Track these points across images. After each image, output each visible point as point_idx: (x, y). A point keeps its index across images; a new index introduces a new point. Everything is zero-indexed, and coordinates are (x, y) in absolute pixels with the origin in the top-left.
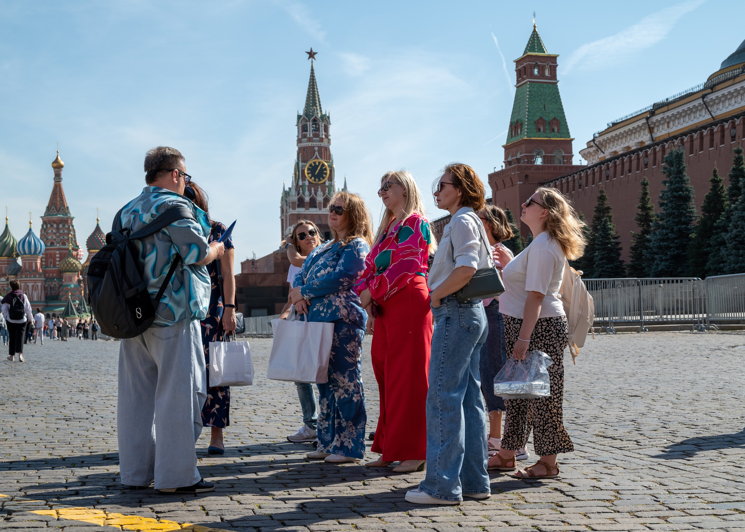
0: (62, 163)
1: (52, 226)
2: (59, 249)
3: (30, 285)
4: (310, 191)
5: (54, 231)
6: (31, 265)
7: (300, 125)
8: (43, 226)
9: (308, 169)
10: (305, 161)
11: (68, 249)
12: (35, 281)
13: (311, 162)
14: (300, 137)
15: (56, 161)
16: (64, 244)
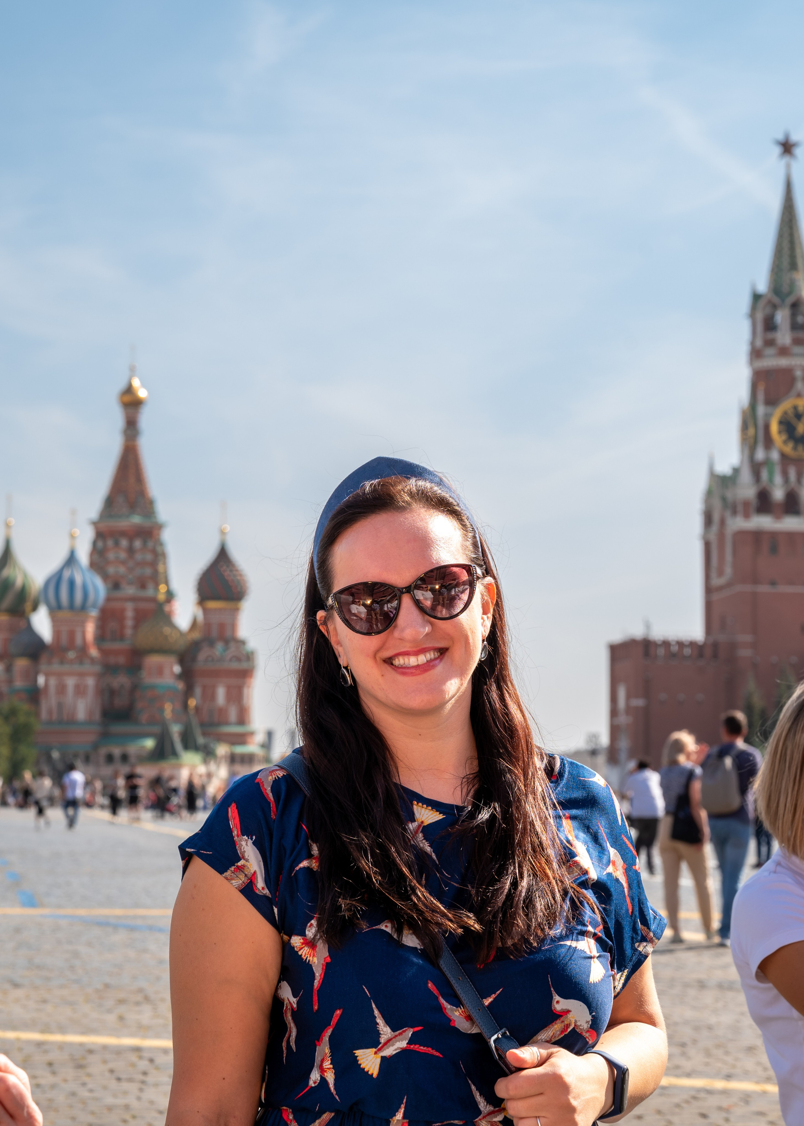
0: (142, 393)
1: (117, 544)
2: (133, 599)
3: (71, 682)
4: (785, 474)
5: (123, 555)
6: (72, 635)
7: (760, 316)
8: (95, 543)
9: (781, 423)
10: (771, 402)
11: (154, 600)
12: (82, 675)
13: (786, 405)
14: (759, 343)
15: (129, 390)
16: (143, 586)
